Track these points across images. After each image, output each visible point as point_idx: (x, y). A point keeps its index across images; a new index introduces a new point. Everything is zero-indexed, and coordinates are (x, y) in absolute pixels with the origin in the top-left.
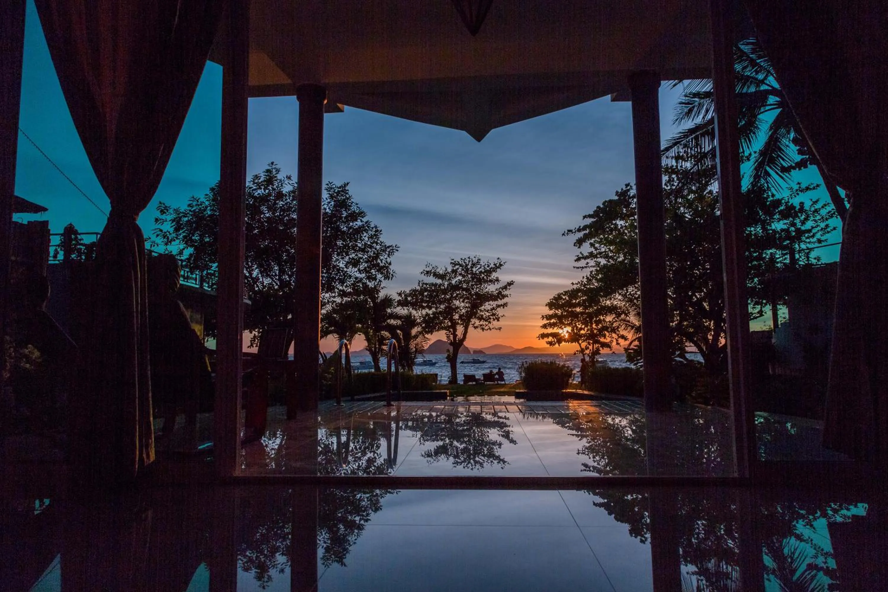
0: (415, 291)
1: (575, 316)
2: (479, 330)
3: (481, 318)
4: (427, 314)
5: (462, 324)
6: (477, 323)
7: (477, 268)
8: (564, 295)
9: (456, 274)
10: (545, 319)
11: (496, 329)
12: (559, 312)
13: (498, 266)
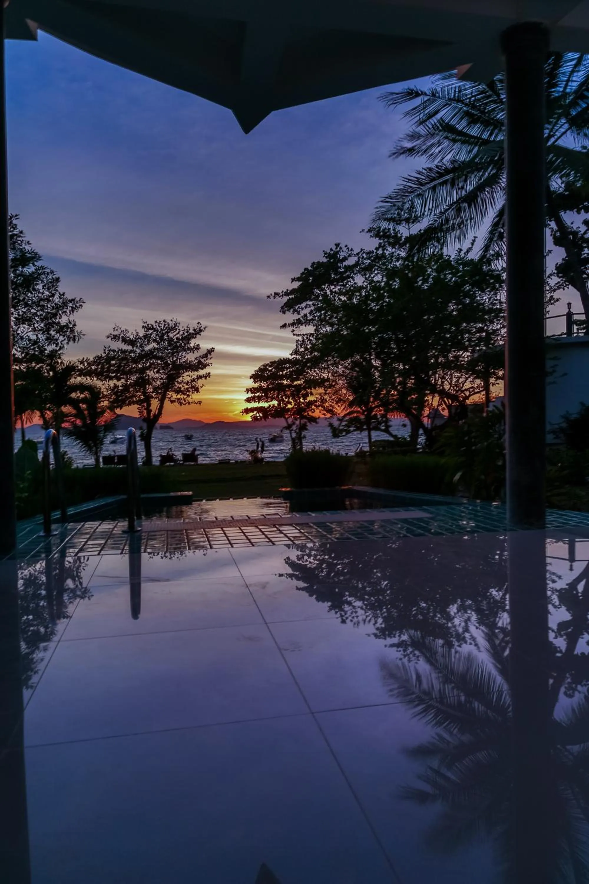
0: (100, 358)
1: (281, 388)
2: (176, 404)
3: (178, 391)
4: (116, 386)
5: (156, 398)
6: (175, 396)
7: (175, 334)
8: (270, 366)
9: (149, 341)
10: (250, 393)
11: (195, 403)
12: (264, 384)
13: (198, 332)
